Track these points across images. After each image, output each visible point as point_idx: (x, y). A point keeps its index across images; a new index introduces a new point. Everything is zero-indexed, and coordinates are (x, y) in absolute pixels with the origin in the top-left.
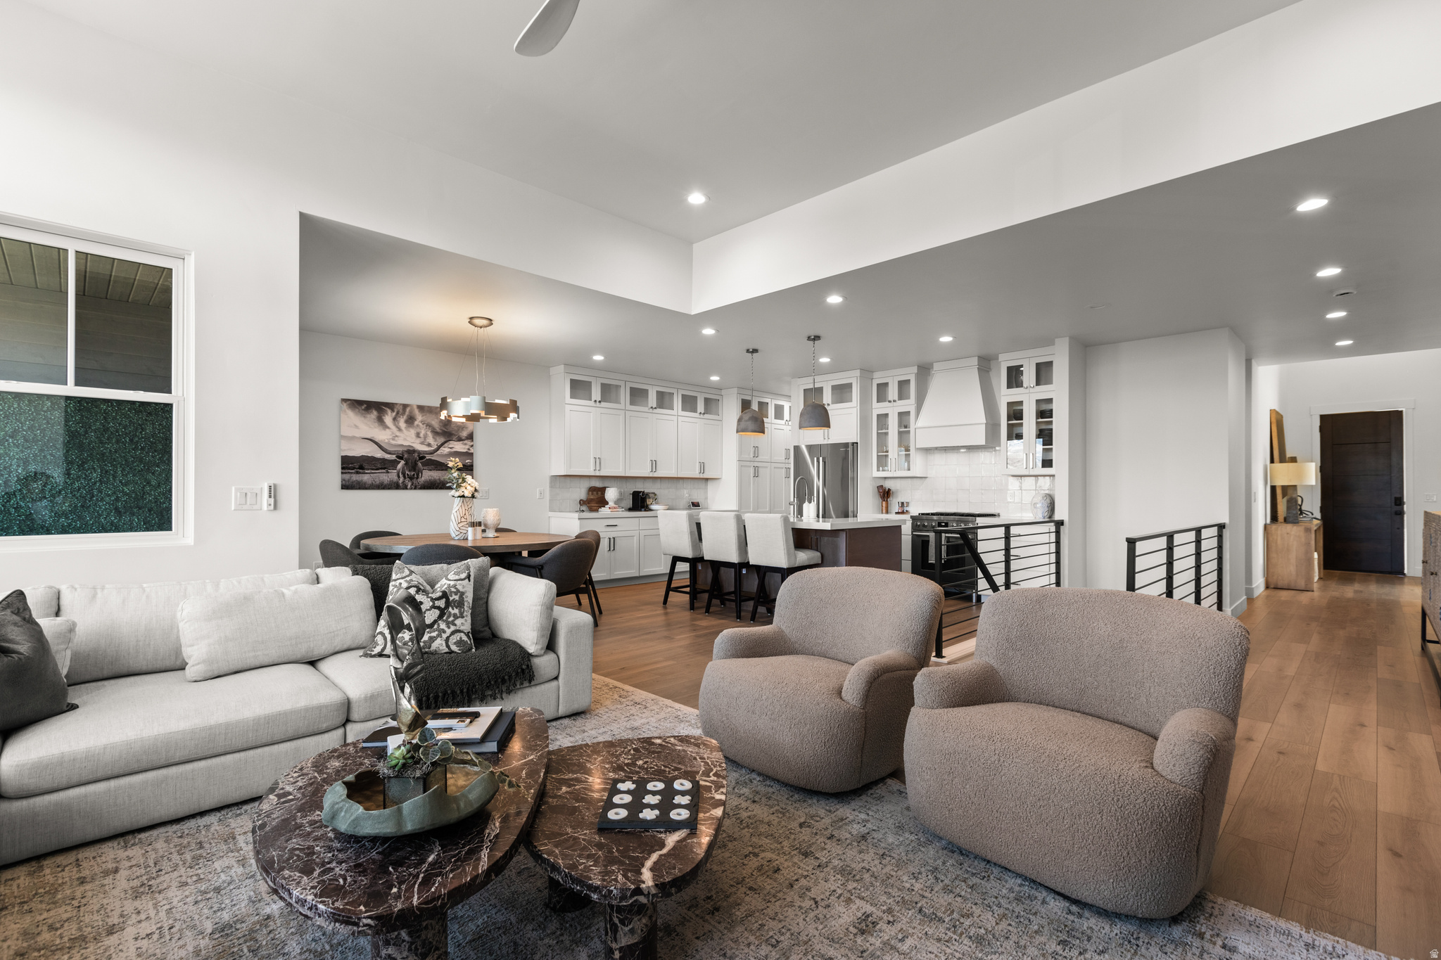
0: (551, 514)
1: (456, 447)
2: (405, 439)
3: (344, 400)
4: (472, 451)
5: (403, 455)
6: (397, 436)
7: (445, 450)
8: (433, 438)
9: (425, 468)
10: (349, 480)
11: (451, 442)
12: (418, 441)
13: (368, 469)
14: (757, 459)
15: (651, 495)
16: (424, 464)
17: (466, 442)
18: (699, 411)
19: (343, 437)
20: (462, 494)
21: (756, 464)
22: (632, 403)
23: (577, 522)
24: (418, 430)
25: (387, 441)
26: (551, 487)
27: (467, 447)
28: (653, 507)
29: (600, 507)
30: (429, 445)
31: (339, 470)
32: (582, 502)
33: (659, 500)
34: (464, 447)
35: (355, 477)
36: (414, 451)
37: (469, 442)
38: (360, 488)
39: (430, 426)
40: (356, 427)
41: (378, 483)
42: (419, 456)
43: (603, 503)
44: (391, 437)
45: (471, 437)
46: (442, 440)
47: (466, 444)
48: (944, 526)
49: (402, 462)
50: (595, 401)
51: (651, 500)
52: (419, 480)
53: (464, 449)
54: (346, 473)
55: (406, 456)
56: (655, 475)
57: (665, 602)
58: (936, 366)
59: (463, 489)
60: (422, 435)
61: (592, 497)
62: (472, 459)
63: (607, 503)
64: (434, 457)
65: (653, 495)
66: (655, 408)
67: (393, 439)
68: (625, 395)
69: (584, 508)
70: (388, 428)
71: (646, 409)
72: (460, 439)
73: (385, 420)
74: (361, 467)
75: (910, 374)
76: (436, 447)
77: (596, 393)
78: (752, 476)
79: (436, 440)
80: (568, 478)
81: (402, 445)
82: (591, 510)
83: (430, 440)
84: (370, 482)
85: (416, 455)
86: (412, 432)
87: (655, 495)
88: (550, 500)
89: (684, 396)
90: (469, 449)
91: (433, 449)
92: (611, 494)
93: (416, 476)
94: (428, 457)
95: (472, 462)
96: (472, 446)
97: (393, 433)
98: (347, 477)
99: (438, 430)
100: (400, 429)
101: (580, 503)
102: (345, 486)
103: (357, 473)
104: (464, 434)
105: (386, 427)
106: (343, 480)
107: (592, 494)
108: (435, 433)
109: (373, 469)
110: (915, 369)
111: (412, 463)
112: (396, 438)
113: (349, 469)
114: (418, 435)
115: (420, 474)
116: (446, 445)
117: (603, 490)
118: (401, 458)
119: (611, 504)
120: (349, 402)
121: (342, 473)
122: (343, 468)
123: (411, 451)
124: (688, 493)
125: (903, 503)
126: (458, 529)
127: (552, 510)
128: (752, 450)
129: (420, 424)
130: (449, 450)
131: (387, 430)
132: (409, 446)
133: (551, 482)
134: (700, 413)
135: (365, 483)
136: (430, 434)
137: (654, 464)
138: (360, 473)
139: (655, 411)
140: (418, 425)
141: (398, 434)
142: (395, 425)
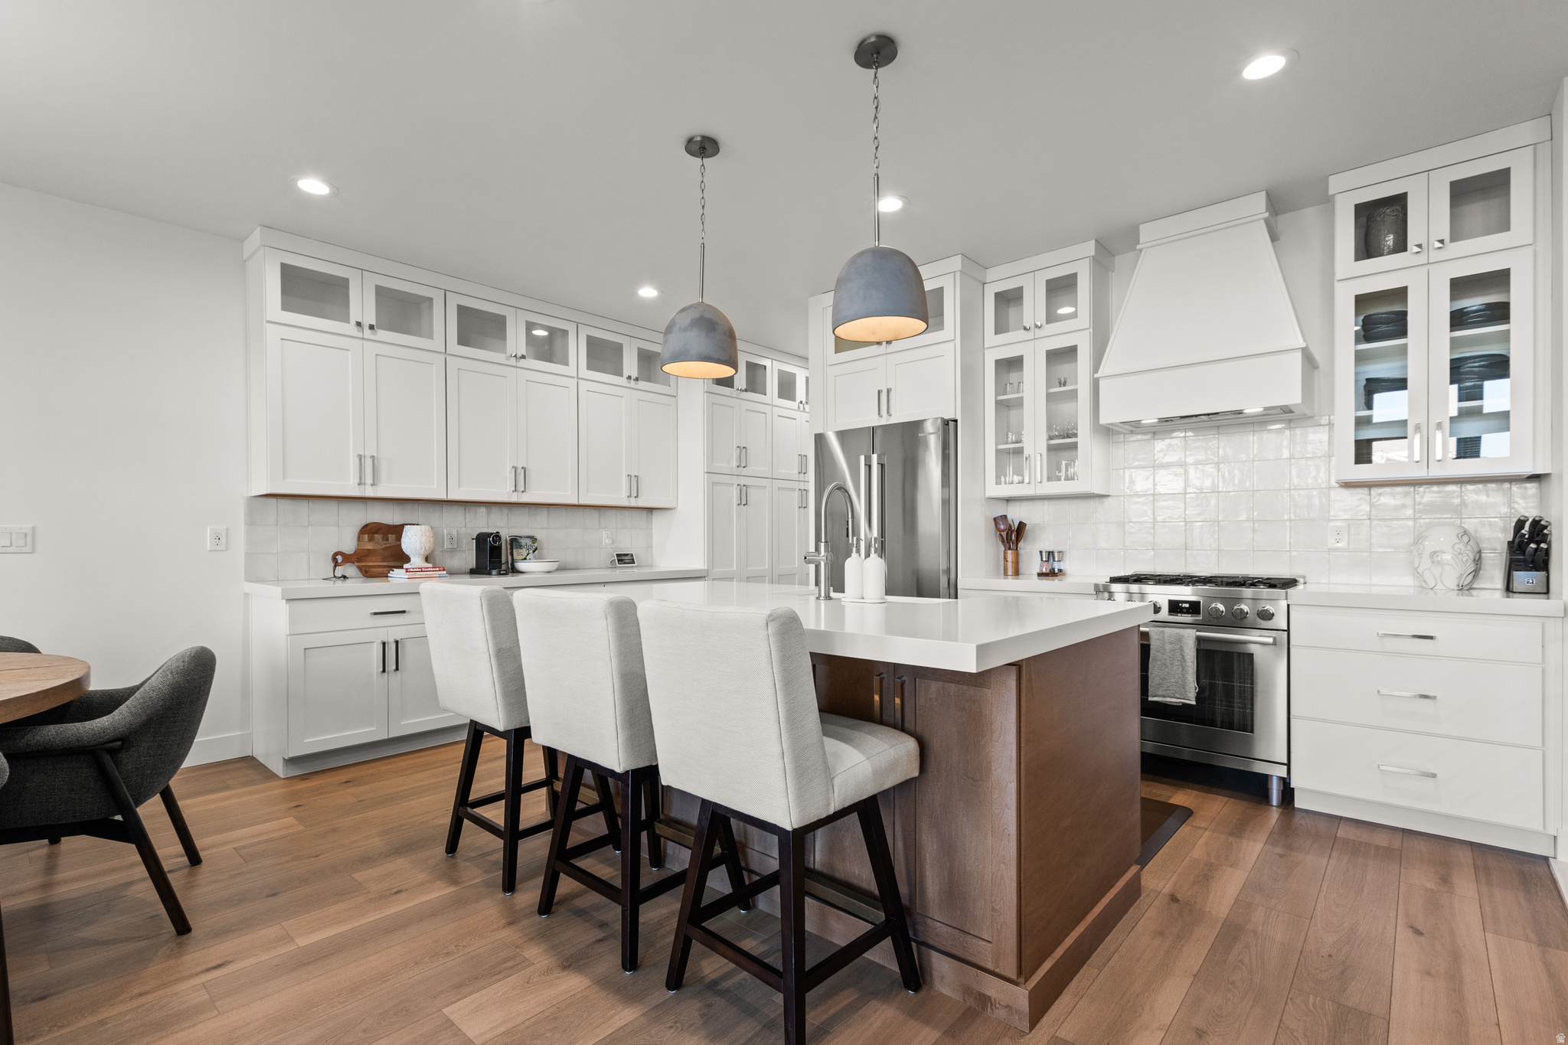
0: (249, 587)
14: (744, 472)
15: (523, 542)
18: (626, 374)
21: (743, 481)
22: (463, 340)
23: (283, 608)
26: (251, 523)
28: (521, 566)
29: (392, 568)
32: (339, 559)
33: (545, 551)
43: (400, 559)
48: (1188, 611)
50: (359, 324)
51: (524, 552)
56: (525, 498)
57: (452, 846)
58: (1146, 232)
61: (369, 546)
63: (407, 559)
65: (529, 542)
66: (523, 357)
68: (444, 323)
69: (351, 570)
71: (499, 357)
75: (1078, 260)
77: (362, 305)
78: (735, 502)
80: (303, 506)
82: (368, 574)
87: (533, 539)
88: (246, 554)
89: (592, 342)
92: (413, 541)
101: (334, 559)
107: (371, 540)
110: (1089, 248)
117: (398, 530)
119: (416, 561)
124: (611, 537)
125: (1050, 554)
127: (253, 577)
128: (735, 453)
133: (250, 512)
134: (629, 378)
137: (521, 476)
139: (523, 363)
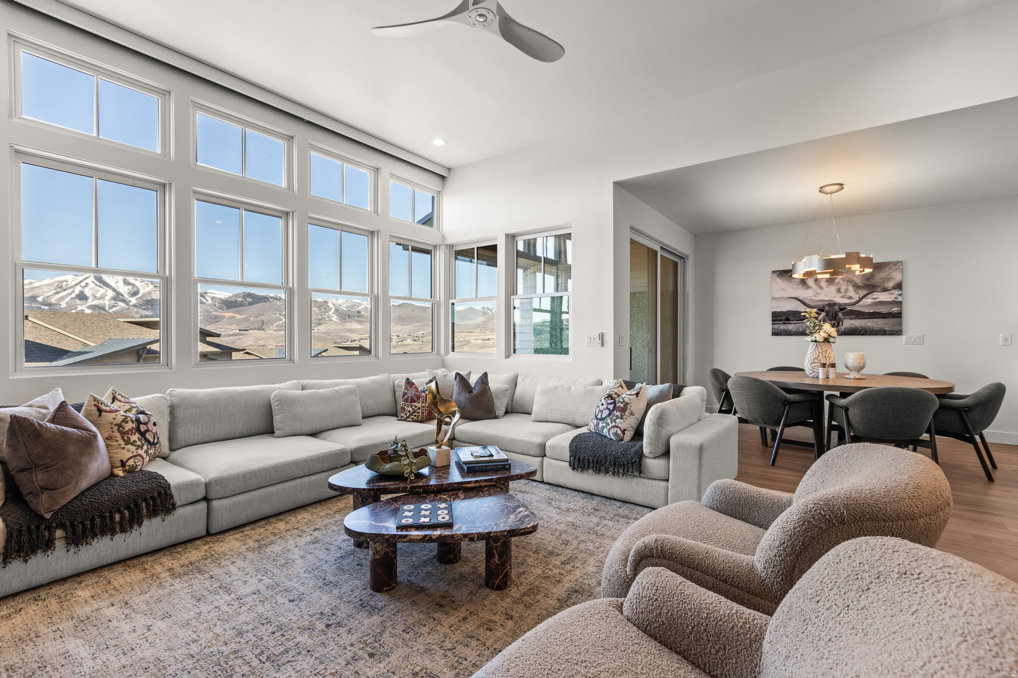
1: (880, 297)
2: (826, 295)
3: (774, 272)
4: (900, 299)
5: (824, 308)
6: (818, 293)
7: (868, 301)
8: (855, 291)
9: (846, 317)
10: (778, 329)
11: (874, 293)
12: (839, 295)
13: (793, 321)
16: (844, 315)
17: (892, 291)
19: (773, 298)
20: (814, 339)
24: (839, 286)
25: (809, 298)
27: (894, 296)
30: (850, 298)
31: (771, 322)
34: (890, 296)
35: (783, 327)
36: (835, 304)
37: (897, 292)
38: (786, 335)
39: (851, 282)
40: (784, 290)
41: (801, 330)
42: (839, 308)
44: (813, 295)
45: (899, 286)
46: (865, 292)
47: (892, 294)
49: (823, 314)
52: (839, 328)
53: (891, 298)
54: (775, 324)
55: (827, 308)
59: (816, 335)
60: (842, 290)
62: (901, 307)
64: (855, 308)
67: (814, 296)
70: (810, 288)
72: (885, 290)
73: (808, 282)
74: (787, 319)
76: (858, 299)
79: (857, 293)
81: (823, 300)
83: (852, 292)
84: (795, 330)
85: (837, 307)
86: (833, 288)
90: (896, 298)
91: (854, 301)
93: (836, 324)
94: (849, 308)
95: (901, 310)
96: (900, 295)
97: (814, 291)
98: (776, 326)
99: (860, 284)
100: (821, 288)
102: (775, 333)
103: (784, 323)
104: (891, 284)
105: (808, 287)
106: (773, 329)
108: (857, 287)
109: (797, 320)
111: (832, 314)
112: (818, 295)
113: (778, 321)
114: (839, 291)
115: (841, 323)
116: (869, 296)
118: (823, 311)
120: (777, 273)
121: (773, 324)
122: (773, 321)
123: (832, 305)
126: (811, 368)
129: (841, 281)
130: (872, 300)
131: (810, 290)
132: (830, 300)
135: (791, 331)
136: (851, 288)
138: (786, 323)
140: (838, 283)
141: (819, 291)
142: (816, 284)
